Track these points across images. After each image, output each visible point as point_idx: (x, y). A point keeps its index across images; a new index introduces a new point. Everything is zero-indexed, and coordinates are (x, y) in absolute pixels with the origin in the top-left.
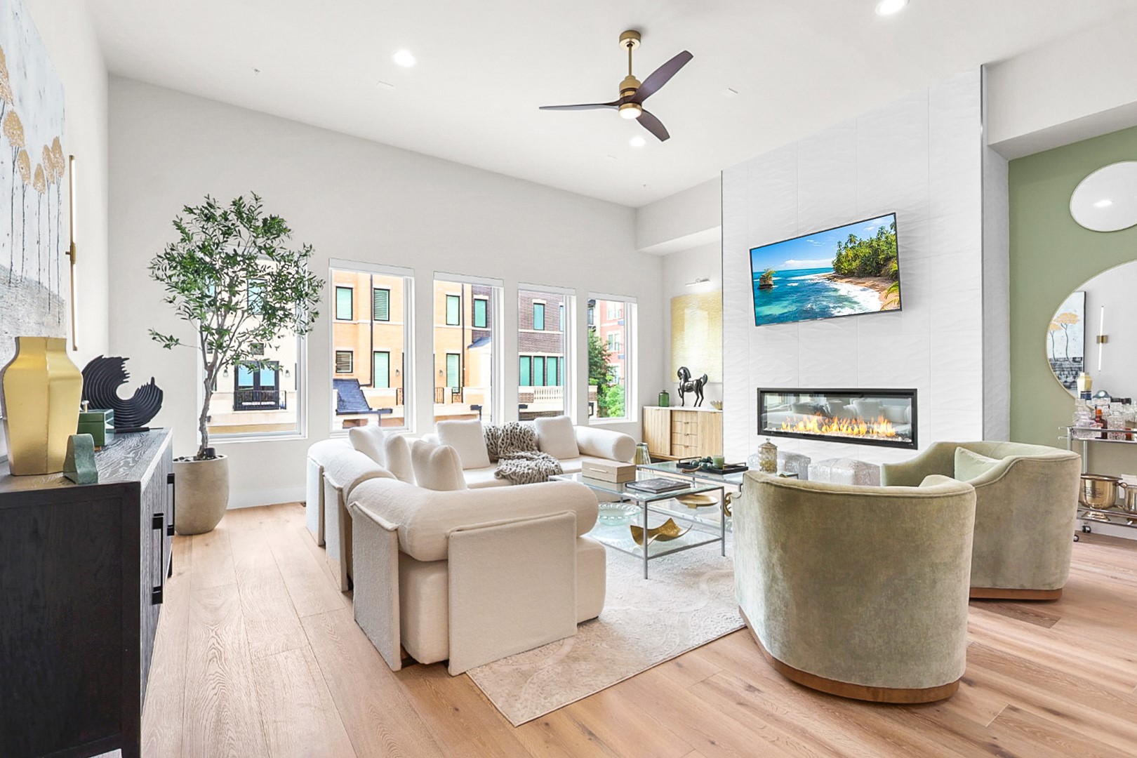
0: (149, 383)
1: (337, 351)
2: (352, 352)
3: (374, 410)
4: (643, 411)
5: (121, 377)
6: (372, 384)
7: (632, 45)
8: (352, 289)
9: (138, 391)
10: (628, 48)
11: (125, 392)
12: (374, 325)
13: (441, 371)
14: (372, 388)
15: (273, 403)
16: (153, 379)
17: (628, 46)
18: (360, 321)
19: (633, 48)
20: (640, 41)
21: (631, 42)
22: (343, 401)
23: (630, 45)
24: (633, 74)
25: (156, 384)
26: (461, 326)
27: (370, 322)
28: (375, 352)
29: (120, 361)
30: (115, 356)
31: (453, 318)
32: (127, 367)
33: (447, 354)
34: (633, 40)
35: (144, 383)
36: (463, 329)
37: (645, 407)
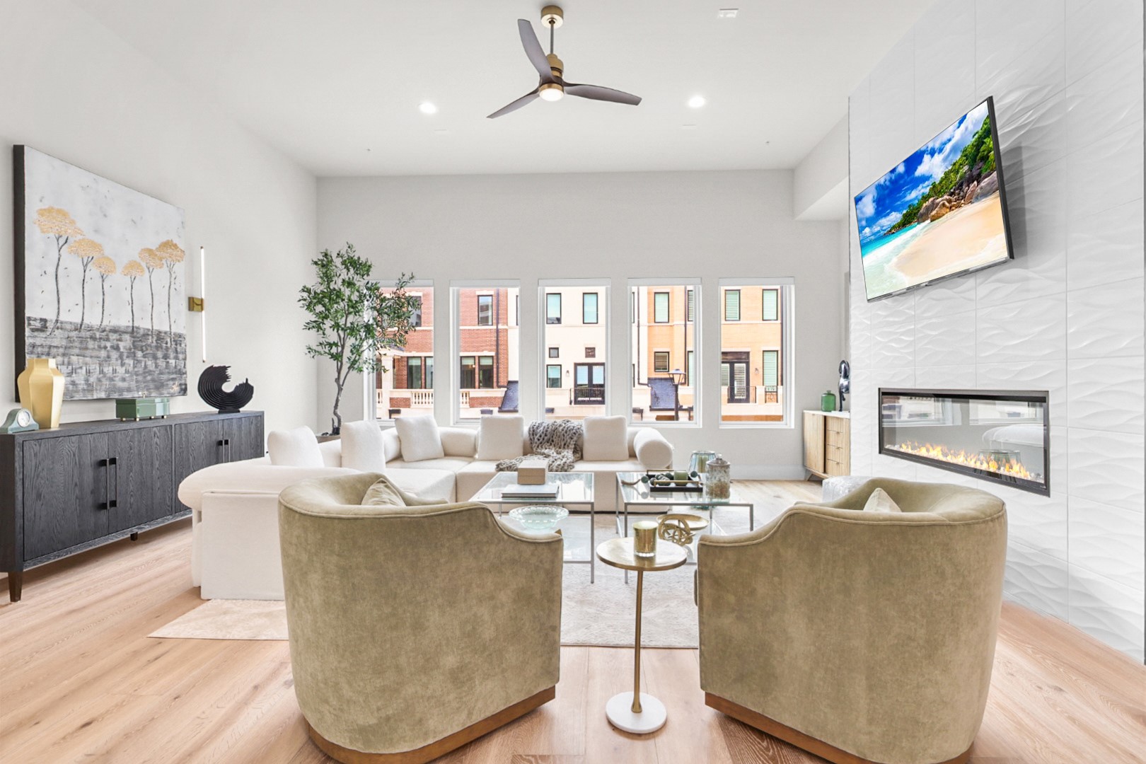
0: (245, 382)
1: (655, 352)
2: (668, 353)
3: (685, 407)
4: (803, 414)
5: (225, 378)
6: (686, 382)
7: (554, 22)
8: (668, 293)
9: (237, 387)
10: (550, 25)
11: (228, 388)
12: (688, 326)
13: (756, 369)
14: (686, 387)
15: (599, 399)
16: (247, 380)
17: (550, 22)
18: (675, 323)
19: (555, 25)
20: (562, 17)
21: (552, 18)
22: (658, 398)
23: (552, 22)
24: (554, 53)
25: (249, 382)
26: (779, 321)
27: (684, 323)
28: (689, 352)
29: (225, 368)
30: (222, 365)
31: (771, 312)
32: (229, 372)
33: (764, 351)
34: (555, 16)
35: (241, 382)
36: (782, 324)
37: (805, 411)
